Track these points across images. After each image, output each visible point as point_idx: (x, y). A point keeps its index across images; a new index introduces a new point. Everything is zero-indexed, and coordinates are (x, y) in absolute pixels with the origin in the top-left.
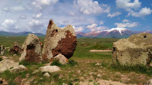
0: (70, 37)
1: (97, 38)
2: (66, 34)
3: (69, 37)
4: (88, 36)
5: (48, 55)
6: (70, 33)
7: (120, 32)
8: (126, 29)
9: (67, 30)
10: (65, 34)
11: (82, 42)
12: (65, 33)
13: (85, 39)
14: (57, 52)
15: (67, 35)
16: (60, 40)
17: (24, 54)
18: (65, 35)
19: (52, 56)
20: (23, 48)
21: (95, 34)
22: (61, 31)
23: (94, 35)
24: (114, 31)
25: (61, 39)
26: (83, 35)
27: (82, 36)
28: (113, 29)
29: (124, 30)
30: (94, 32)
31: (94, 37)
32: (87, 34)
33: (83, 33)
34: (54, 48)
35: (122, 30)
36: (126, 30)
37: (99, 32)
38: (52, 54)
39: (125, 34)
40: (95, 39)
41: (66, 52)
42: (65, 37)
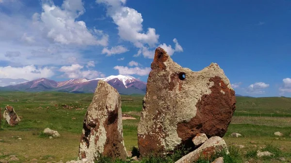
0: (224, 93)
1: (82, 93)
2: (212, 84)
3: (219, 93)
4: (62, 88)
5: (163, 138)
6: (223, 82)
7: (125, 84)
8: (135, 78)
9: (214, 77)
10: (208, 84)
11: (51, 100)
12: (208, 82)
13: (56, 95)
14: (195, 129)
15: (213, 87)
16: (199, 100)
17: (102, 137)
18: (210, 88)
19: (178, 141)
20: (96, 120)
21: (78, 85)
22: (198, 77)
23: (75, 87)
24: (114, 80)
25: (202, 97)
26: (52, 85)
27: (50, 88)
28: (112, 77)
29: (132, 80)
30: (76, 80)
31: (74, 90)
32: (60, 85)
33: (52, 82)
34: (187, 119)
35: (127, 80)
36: (134, 80)
37: (85, 81)
38: (176, 134)
39: (132, 86)
40: (78, 96)
41: (214, 129)
42: (209, 92)
